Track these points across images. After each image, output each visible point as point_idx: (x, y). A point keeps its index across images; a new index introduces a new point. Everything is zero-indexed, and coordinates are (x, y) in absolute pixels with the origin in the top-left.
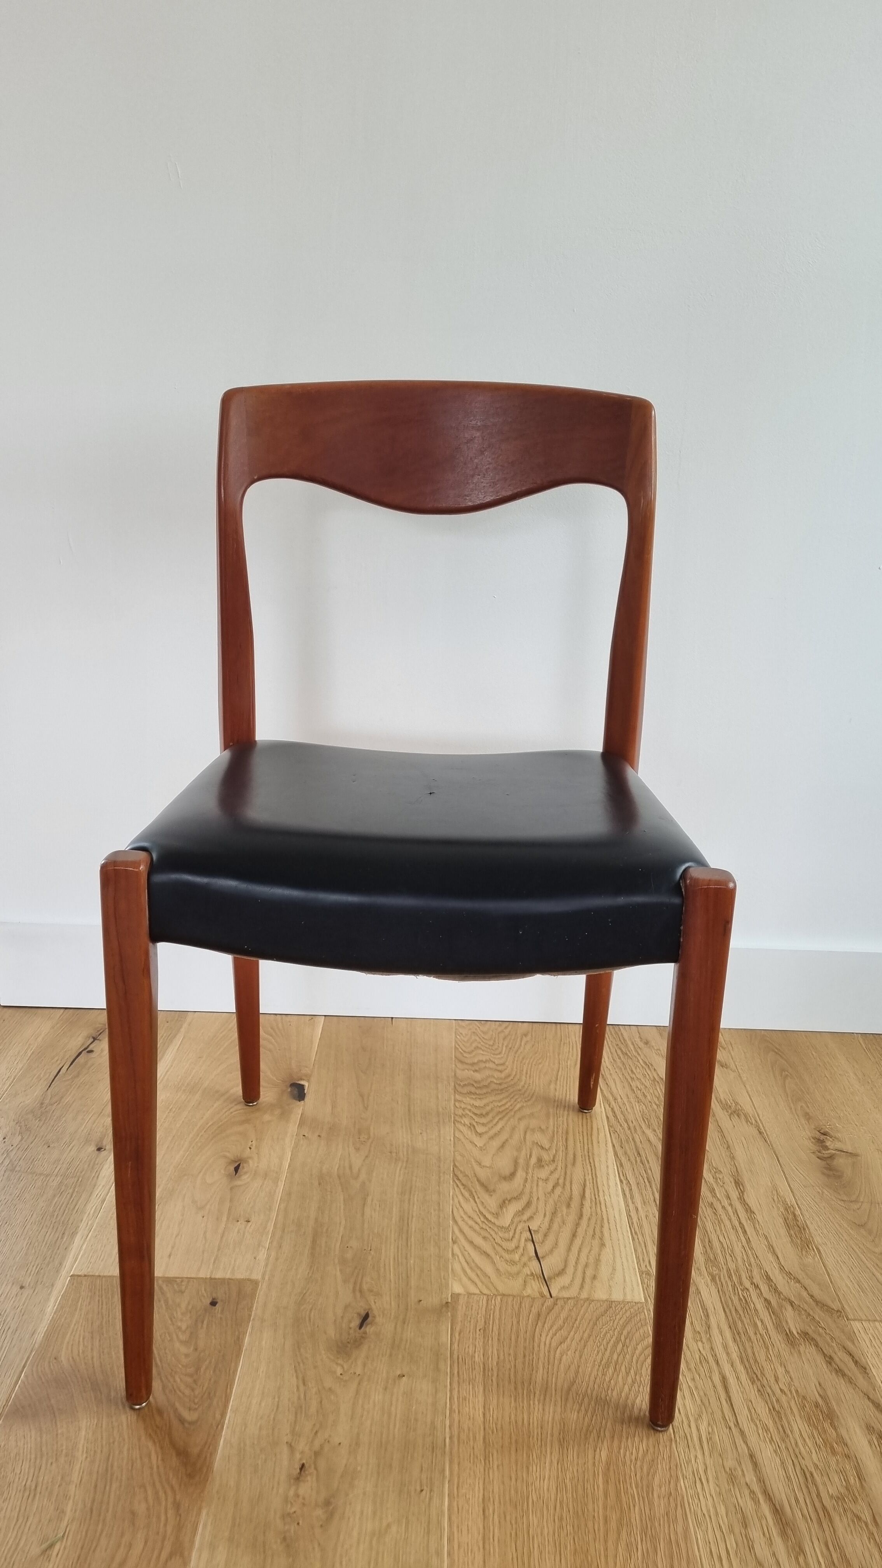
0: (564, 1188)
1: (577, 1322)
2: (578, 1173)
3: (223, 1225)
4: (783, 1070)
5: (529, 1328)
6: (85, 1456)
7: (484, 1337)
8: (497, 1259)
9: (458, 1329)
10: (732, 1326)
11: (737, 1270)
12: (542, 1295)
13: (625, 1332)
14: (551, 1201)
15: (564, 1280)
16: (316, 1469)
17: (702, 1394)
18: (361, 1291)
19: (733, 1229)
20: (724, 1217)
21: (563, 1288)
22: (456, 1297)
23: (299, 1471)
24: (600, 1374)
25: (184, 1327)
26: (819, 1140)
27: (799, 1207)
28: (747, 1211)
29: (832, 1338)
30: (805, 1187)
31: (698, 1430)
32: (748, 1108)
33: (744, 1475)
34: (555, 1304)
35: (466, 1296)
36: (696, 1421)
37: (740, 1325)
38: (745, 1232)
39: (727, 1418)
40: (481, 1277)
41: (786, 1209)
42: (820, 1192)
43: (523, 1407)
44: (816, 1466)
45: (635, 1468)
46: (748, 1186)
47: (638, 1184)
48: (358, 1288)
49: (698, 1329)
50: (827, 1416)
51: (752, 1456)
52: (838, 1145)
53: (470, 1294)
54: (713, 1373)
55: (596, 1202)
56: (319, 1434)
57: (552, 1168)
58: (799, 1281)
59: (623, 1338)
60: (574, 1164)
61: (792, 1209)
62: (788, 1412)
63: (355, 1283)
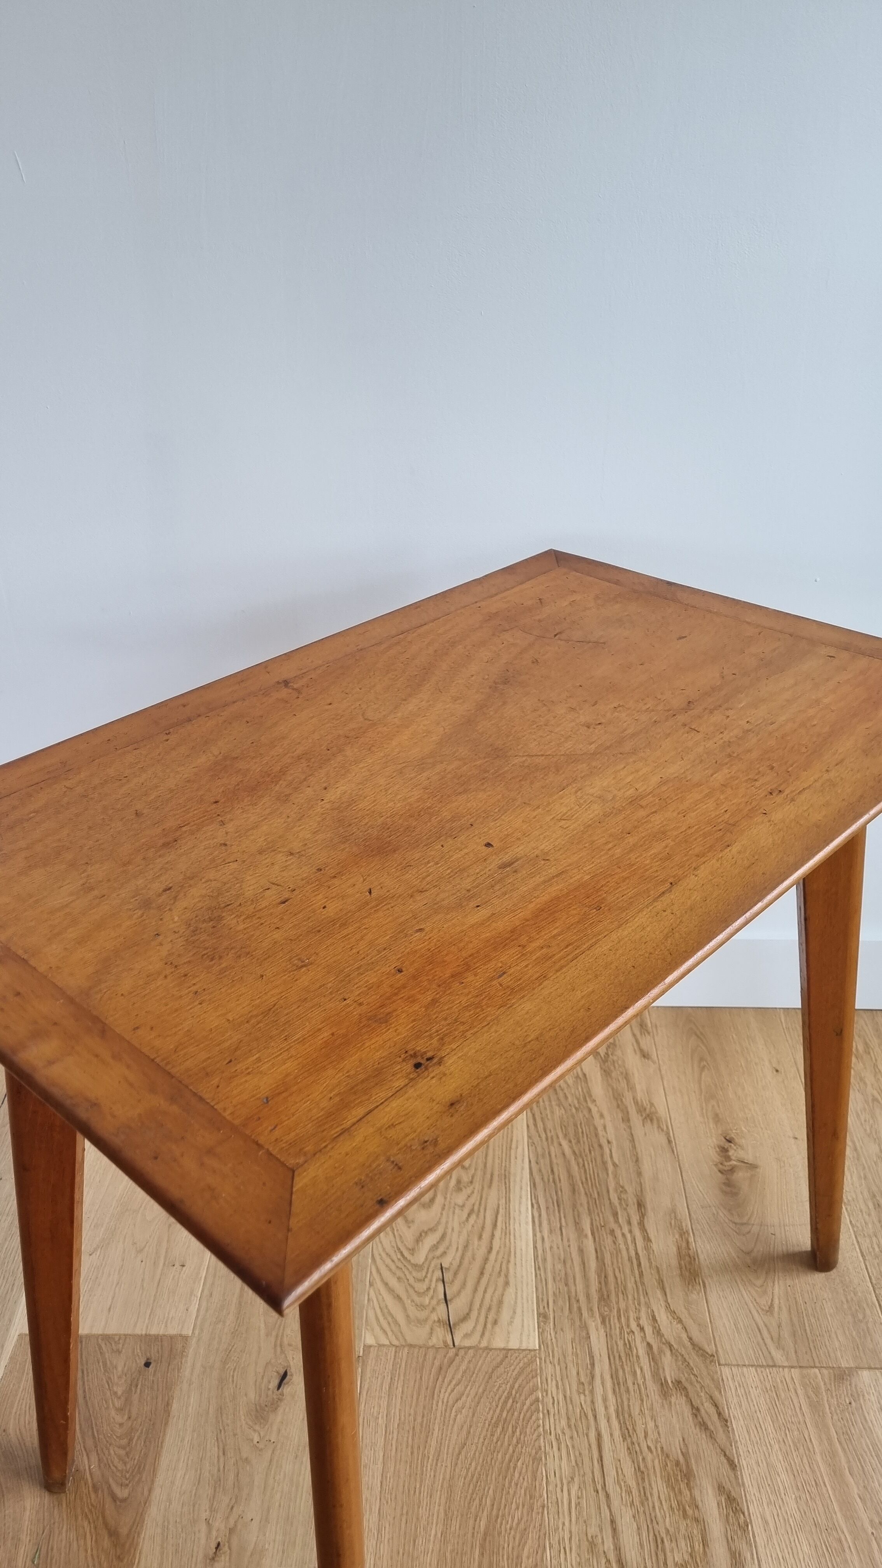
0: (478, 1216)
1: (474, 1375)
2: (493, 1197)
3: (159, 1271)
4: (701, 1059)
5: (430, 1384)
6: (28, 1539)
7: (389, 1395)
8: (408, 1302)
9: (366, 1387)
10: (614, 1376)
11: (627, 1311)
12: (445, 1342)
13: (516, 1386)
14: (465, 1232)
15: (467, 1327)
16: (230, 1548)
17: (577, 1454)
18: (281, 1346)
19: (629, 1260)
20: (623, 1247)
21: (467, 1336)
22: (367, 1348)
23: (214, 1550)
24: (489, 1433)
25: (120, 1393)
26: (724, 1148)
27: (693, 1233)
28: (644, 1239)
29: (702, 1387)
30: (702, 1208)
31: (569, 1494)
32: (662, 1111)
33: (603, 1542)
34: (457, 1355)
35: (376, 1348)
36: (569, 1483)
37: (621, 1373)
38: (639, 1265)
39: (596, 1480)
40: (392, 1325)
41: (681, 1236)
42: (715, 1212)
43: (417, 1474)
44: (668, 1531)
45: (508, 1538)
46: (649, 1206)
47: (547, 1208)
48: (279, 1342)
49: (583, 1379)
50: (685, 1475)
51: (613, 1522)
52: (741, 1154)
53: (380, 1346)
54: (590, 1430)
55: (506, 1232)
56: (234, 1509)
57: (469, 1191)
58: (680, 1321)
59: (514, 1392)
60: (490, 1186)
61: (686, 1235)
62: (652, 1471)
63: (277, 1336)
